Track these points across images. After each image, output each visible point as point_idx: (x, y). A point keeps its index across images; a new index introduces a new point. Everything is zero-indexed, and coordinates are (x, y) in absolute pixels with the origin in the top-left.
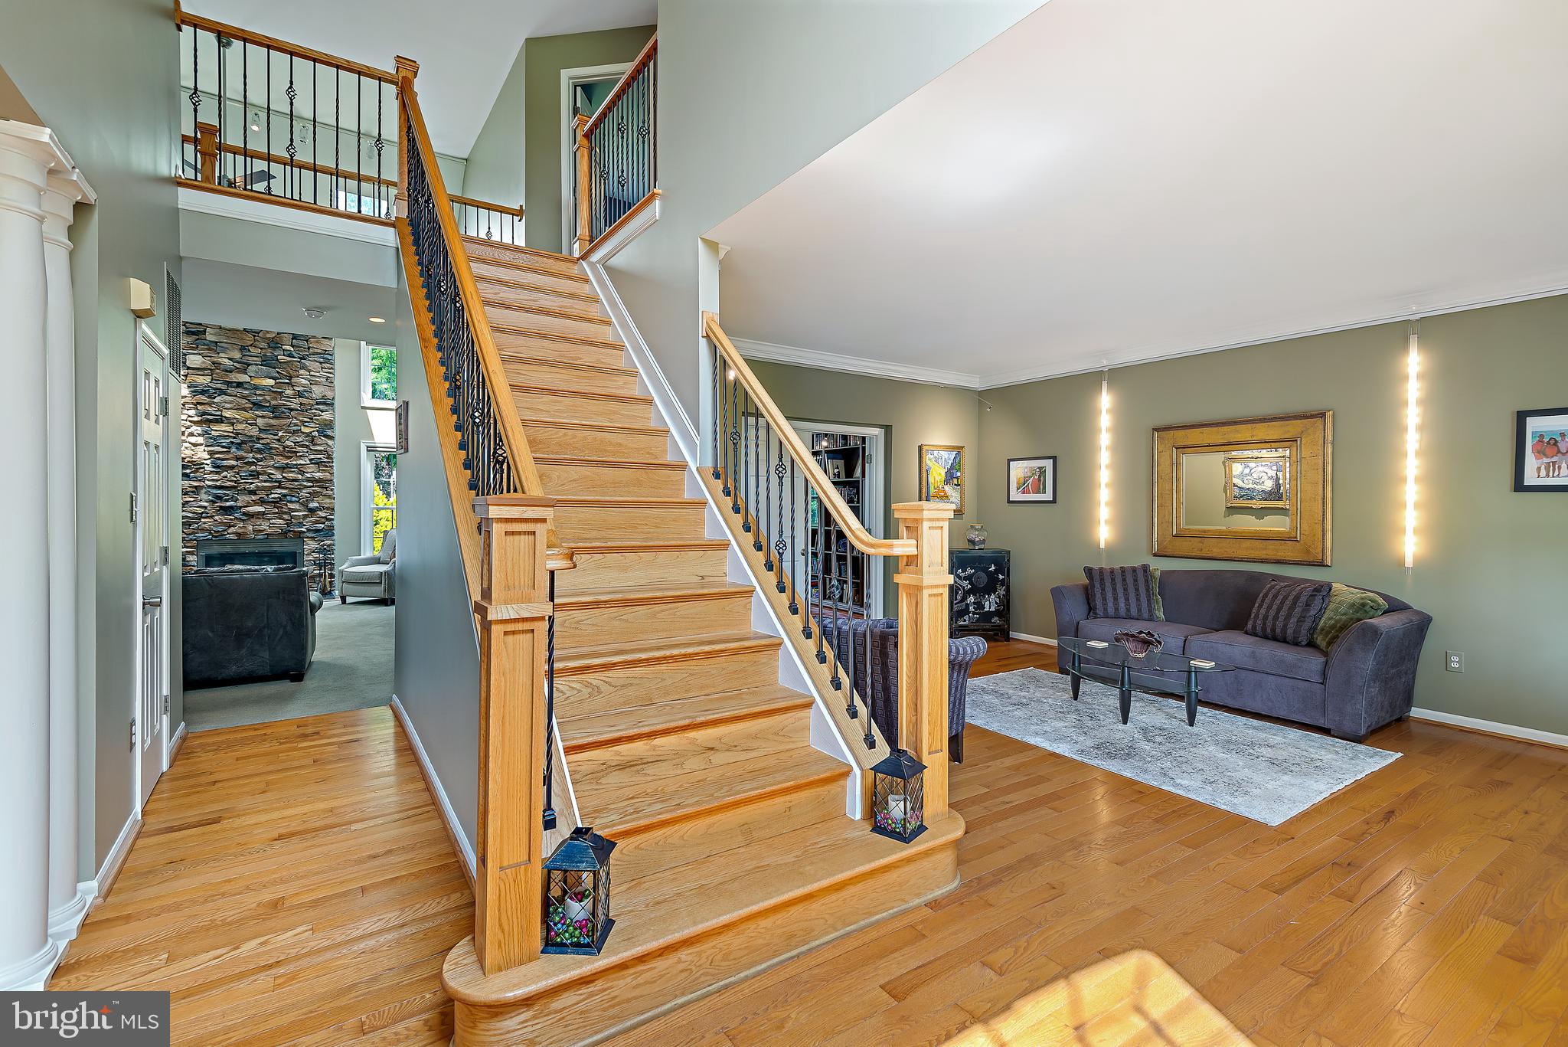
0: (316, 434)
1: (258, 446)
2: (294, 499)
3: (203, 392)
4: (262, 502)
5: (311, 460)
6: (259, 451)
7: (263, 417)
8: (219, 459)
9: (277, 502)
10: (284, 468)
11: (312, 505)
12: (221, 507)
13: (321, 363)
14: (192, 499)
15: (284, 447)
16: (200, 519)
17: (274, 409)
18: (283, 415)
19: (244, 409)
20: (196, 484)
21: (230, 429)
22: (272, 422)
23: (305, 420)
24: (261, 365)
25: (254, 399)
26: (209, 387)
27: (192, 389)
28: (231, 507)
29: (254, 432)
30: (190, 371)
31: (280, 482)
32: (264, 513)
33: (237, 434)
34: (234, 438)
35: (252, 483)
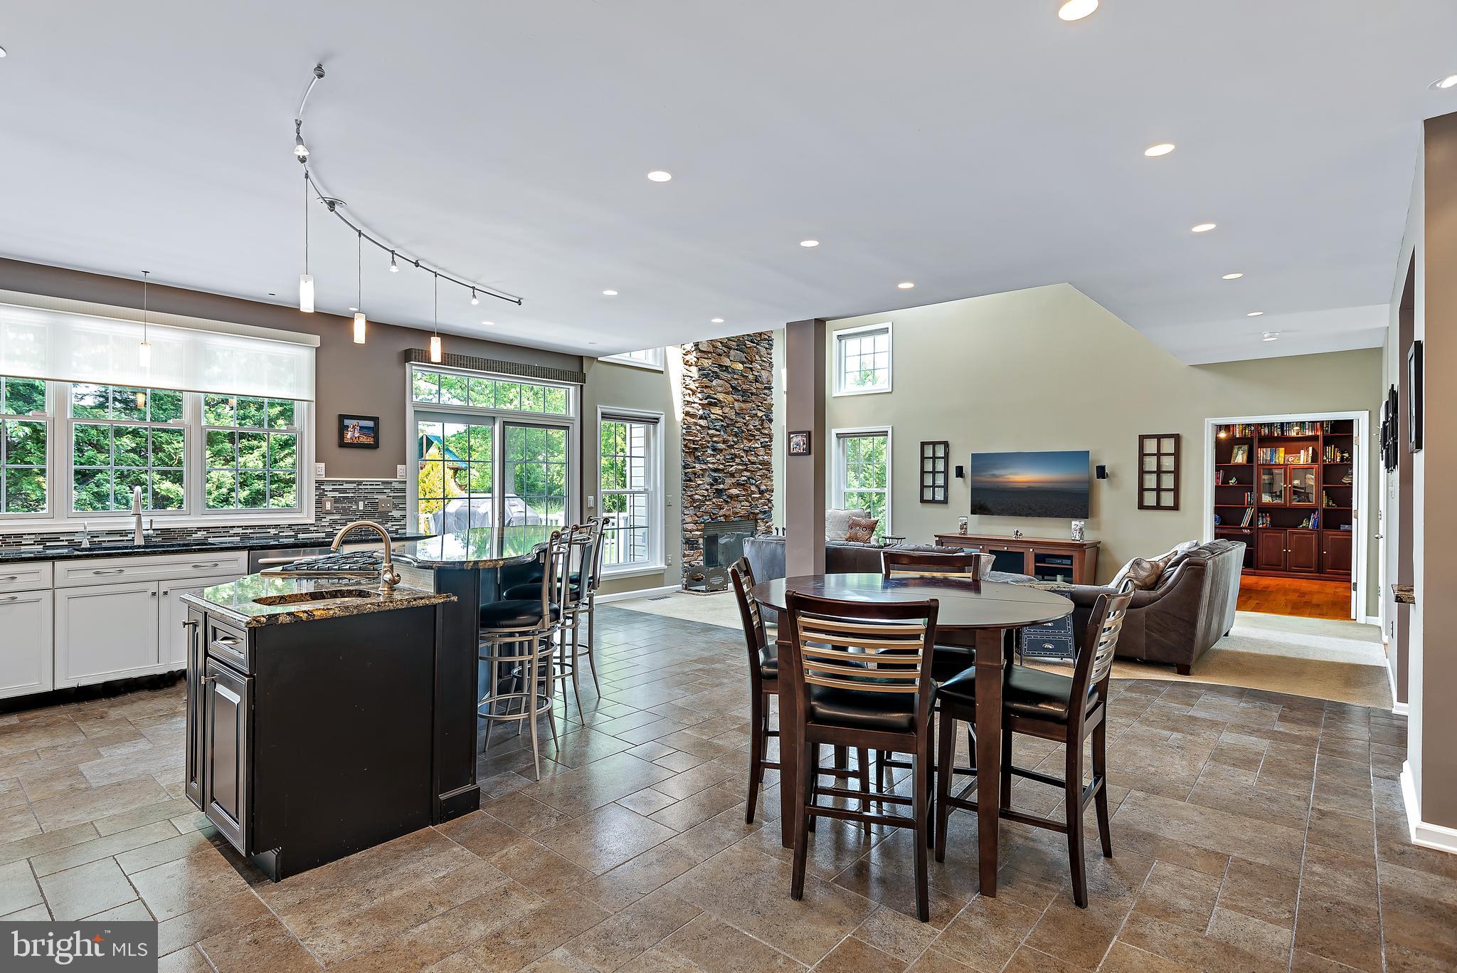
0: (764, 417)
1: (736, 430)
2: (754, 482)
3: (706, 376)
4: (738, 485)
5: (761, 443)
6: (736, 435)
7: (738, 401)
8: (715, 442)
9: (743, 485)
10: (747, 451)
11: (763, 487)
12: (716, 489)
13: (766, 349)
14: (701, 482)
15: (748, 430)
16: (704, 502)
17: (744, 392)
18: (749, 399)
19: (727, 393)
20: (704, 467)
21: (720, 412)
22: (743, 405)
23: (760, 404)
24: (737, 350)
25: (734, 383)
26: (710, 370)
27: (702, 372)
28: (721, 490)
29: (732, 415)
30: (702, 354)
31: (746, 465)
32: (738, 496)
33: (726, 417)
34: (722, 421)
35: (732, 466)
